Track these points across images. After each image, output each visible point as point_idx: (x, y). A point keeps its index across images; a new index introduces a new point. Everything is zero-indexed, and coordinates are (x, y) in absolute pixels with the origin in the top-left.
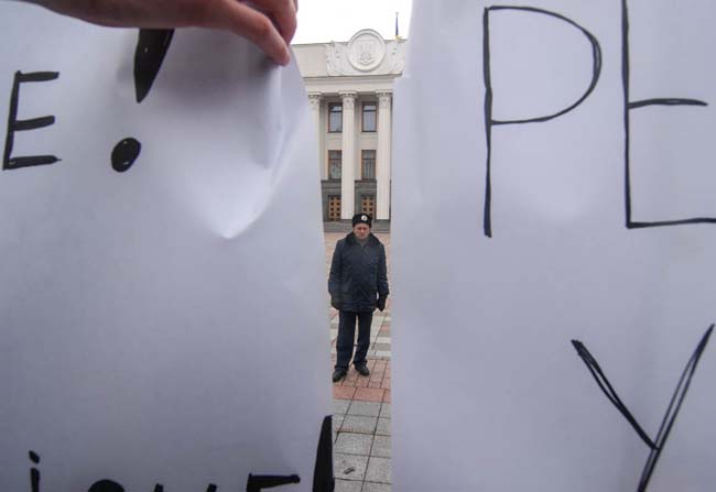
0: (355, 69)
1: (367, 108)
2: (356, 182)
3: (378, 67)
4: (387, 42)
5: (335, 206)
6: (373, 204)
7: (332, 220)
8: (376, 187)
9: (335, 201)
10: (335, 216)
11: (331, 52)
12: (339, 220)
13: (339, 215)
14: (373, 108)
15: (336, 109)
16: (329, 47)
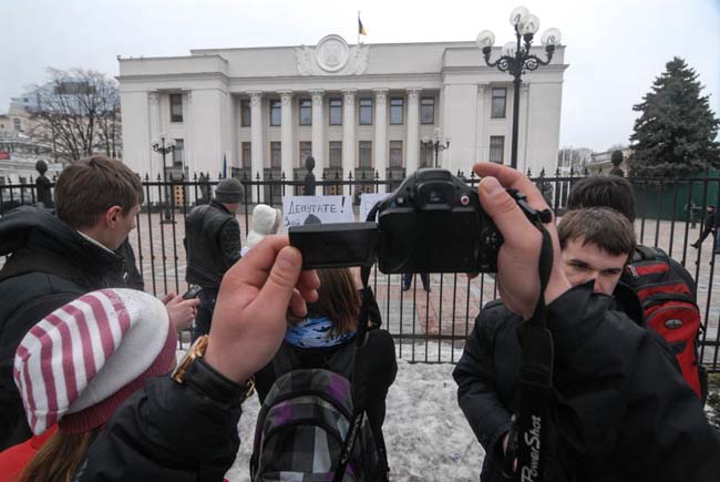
0: (323, 69)
1: (333, 103)
3: (342, 69)
4: (351, 46)
11: (300, 54)
14: (339, 103)
15: (306, 104)
16: (299, 50)
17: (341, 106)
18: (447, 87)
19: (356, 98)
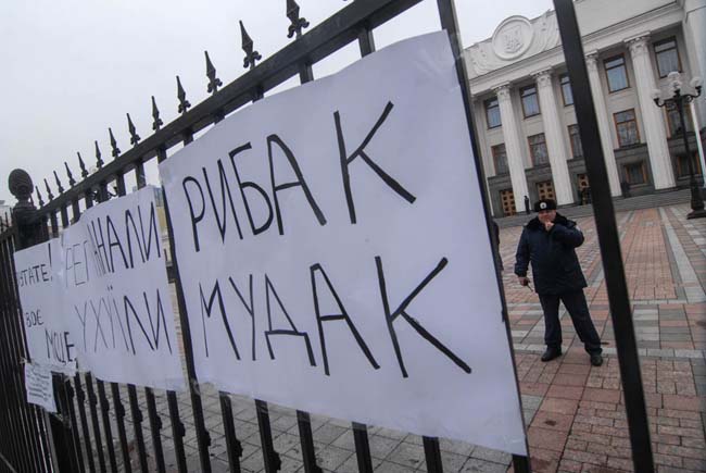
0: (499, 58)
1: (526, 93)
2: (526, 171)
3: (528, 49)
4: (533, 21)
5: (509, 200)
6: (551, 190)
7: (509, 215)
8: (550, 171)
9: (508, 195)
10: (510, 211)
11: (475, 53)
12: (515, 213)
13: (514, 208)
14: (533, 90)
15: (493, 104)
16: (472, 50)
17: (536, 93)
18: (691, 15)
19: (553, 77)
